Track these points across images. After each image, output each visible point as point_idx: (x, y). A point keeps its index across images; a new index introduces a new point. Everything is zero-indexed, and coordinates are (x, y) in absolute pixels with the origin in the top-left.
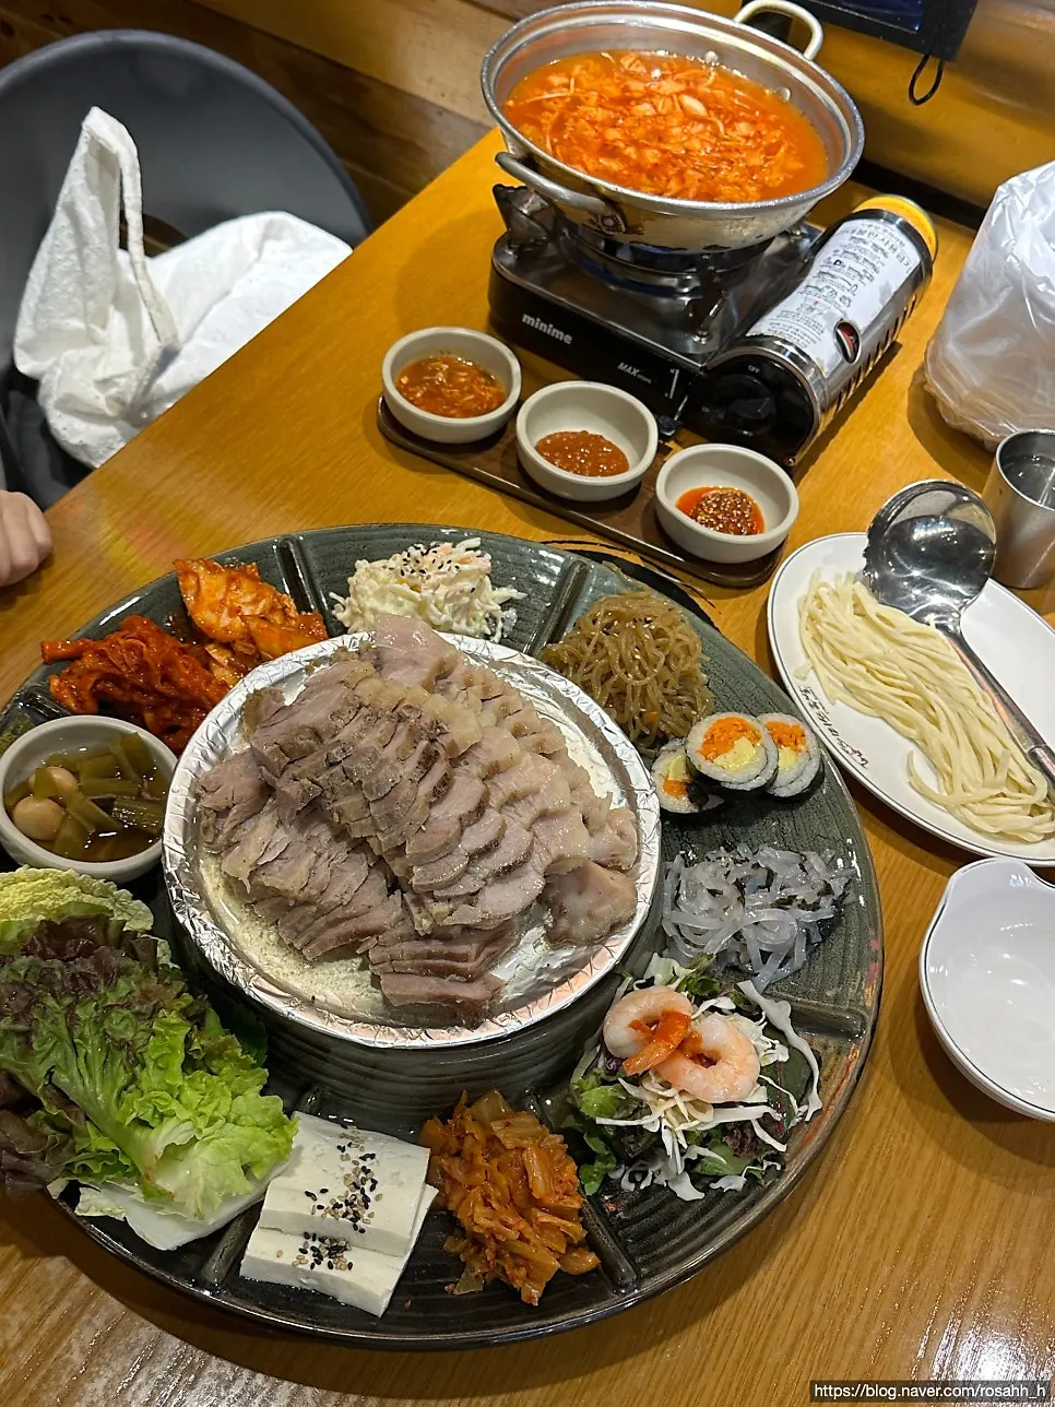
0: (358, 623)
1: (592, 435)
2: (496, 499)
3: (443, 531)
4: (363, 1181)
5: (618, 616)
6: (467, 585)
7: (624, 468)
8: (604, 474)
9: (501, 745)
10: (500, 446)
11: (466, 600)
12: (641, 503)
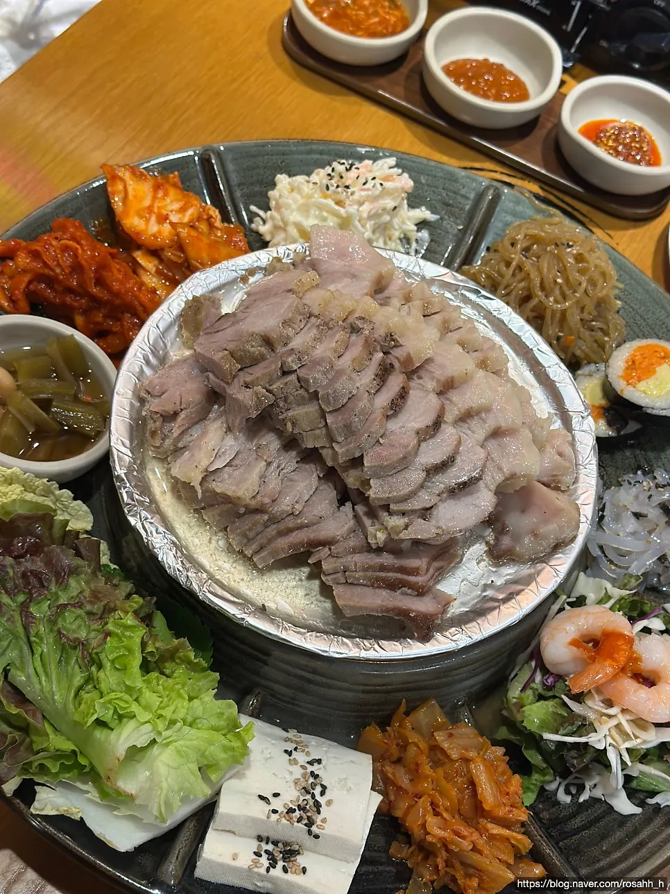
0: (280, 236)
1: (494, 64)
2: (398, 123)
3: (359, 149)
4: (313, 786)
5: (536, 239)
6: (389, 203)
7: (524, 96)
8: (508, 100)
9: (454, 361)
10: (404, 70)
11: (387, 218)
12: (540, 133)
